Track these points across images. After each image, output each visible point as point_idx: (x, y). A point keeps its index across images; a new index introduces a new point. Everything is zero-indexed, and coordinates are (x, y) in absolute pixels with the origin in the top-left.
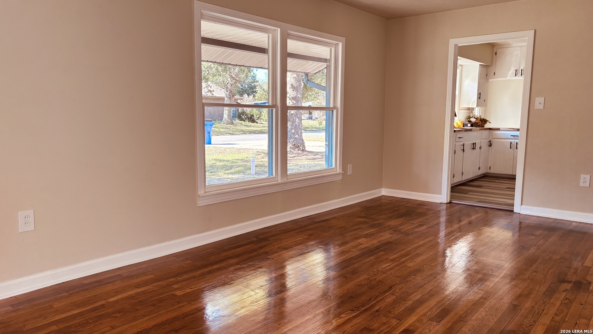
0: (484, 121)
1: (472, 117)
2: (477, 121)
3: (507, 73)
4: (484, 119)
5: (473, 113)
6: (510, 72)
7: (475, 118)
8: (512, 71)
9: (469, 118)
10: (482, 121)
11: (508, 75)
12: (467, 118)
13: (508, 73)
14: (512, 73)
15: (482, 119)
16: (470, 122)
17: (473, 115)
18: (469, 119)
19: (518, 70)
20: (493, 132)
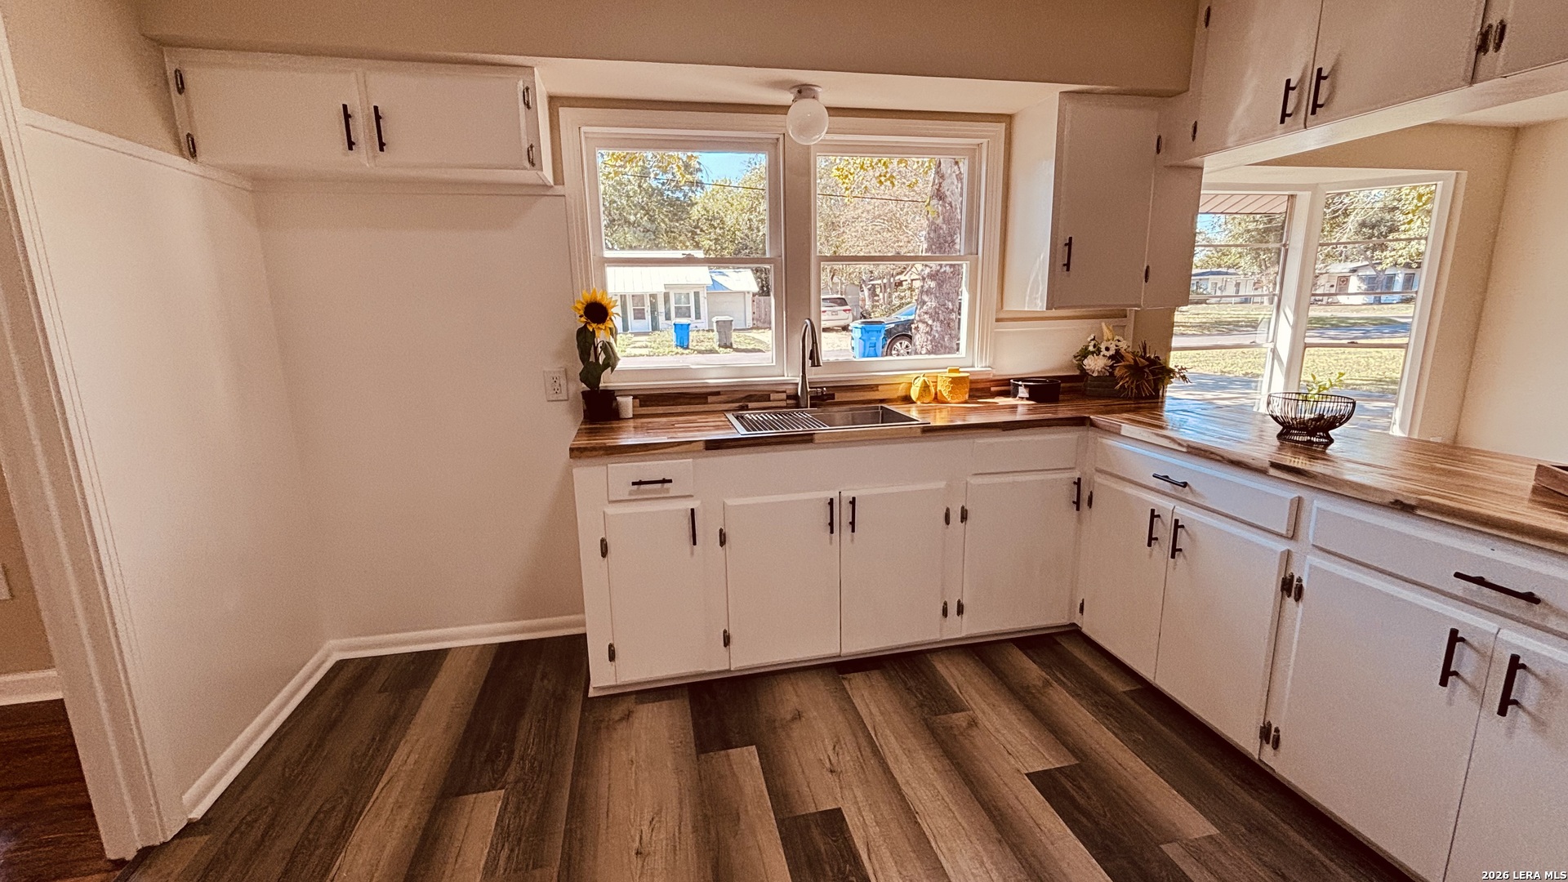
1: (1094, 352)
2: (1115, 371)
7: (1105, 357)
19: (1298, 80)
20: (1104, 441)
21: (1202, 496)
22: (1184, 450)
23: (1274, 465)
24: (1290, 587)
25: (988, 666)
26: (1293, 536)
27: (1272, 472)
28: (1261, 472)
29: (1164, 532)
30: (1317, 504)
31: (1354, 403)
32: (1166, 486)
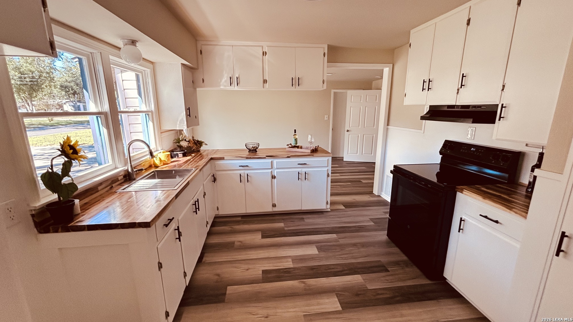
0: (199, 144)
1: (182, 140)
2: (190, 145)
3: (219, 81)
4: (198, 141)
5: (182, 135)
6: (223, 80)
7: (187, 141)
8: (225, 79)
9: (178, 141)
10: (196, 145)
11: (221, 83)
12: (175, 141)
13: (221, 81)
14: (226, 81)
15: (196, 142)
16: (180, 147)
17: (183, 137)
18: (179, 143)
19: (232, 77)
20: (216, 163)
21: (251, 167)
22: (245, 158)
23: (267, 156)
24: (273, 177)
25: (215, 234)
26: (272, 168)
27: (267, 157)
28: (265, 158)
29: (244, 179)
30: (275, 161)
31: (259, 144)
32: (241, 168)
